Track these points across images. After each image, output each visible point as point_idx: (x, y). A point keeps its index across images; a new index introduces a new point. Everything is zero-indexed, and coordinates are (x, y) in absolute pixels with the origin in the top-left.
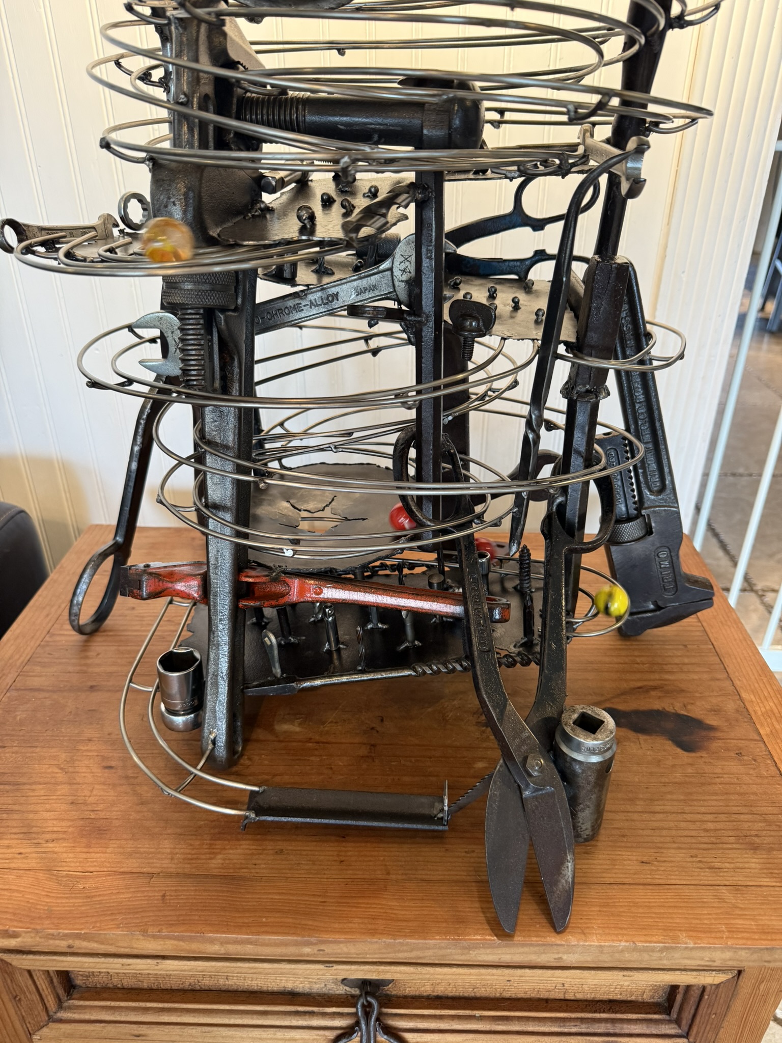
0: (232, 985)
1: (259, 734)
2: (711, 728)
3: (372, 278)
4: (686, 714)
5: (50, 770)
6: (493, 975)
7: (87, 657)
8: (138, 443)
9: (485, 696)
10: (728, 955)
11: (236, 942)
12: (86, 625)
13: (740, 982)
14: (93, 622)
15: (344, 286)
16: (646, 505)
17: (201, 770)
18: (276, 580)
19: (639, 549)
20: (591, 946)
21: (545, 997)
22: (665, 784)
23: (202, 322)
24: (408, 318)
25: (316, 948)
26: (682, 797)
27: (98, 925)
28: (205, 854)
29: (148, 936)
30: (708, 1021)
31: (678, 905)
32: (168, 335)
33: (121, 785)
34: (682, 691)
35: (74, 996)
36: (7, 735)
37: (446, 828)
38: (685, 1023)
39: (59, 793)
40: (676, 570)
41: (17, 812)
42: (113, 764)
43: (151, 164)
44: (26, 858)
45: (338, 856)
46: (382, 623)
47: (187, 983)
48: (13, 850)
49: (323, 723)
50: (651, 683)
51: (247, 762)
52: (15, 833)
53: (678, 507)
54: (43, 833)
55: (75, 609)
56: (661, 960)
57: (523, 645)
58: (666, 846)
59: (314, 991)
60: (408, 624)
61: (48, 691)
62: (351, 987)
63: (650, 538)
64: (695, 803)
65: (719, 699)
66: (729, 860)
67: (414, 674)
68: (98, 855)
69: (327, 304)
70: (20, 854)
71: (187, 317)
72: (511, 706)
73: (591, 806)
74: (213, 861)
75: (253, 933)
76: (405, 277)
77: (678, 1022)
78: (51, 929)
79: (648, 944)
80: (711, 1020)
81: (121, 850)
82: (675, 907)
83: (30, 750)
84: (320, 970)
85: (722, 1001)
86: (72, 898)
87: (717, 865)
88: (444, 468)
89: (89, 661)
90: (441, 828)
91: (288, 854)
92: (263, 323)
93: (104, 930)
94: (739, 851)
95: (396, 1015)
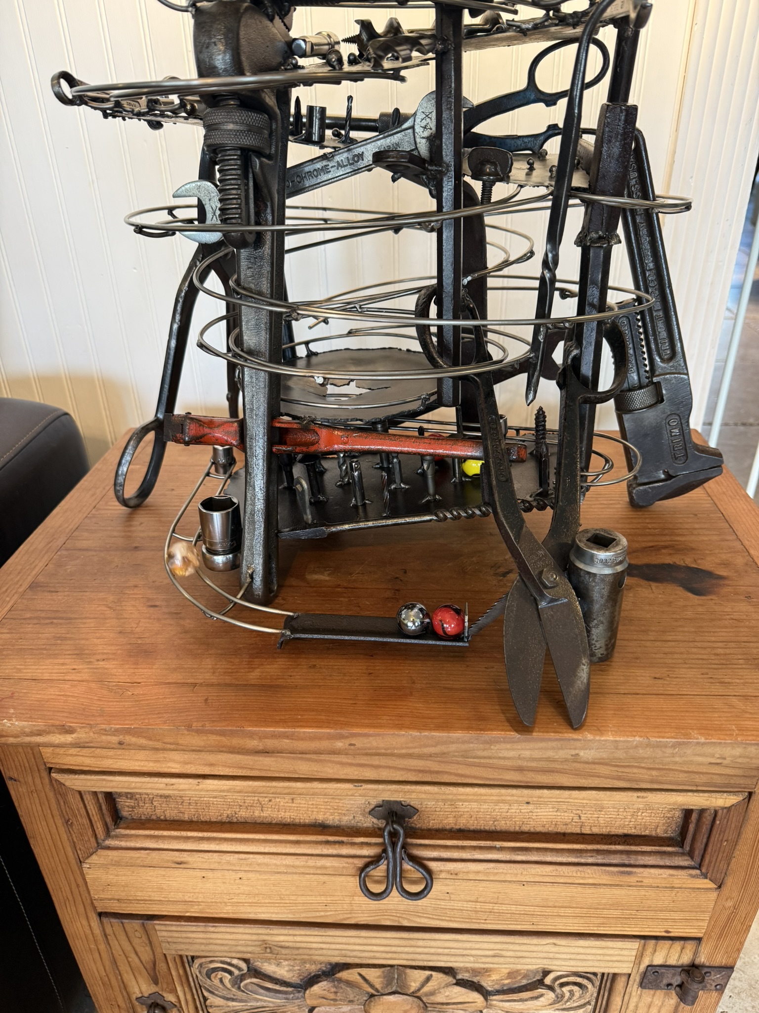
0: (266, 817)
1: (293, 581)
2: (721, 578)
3: (396, 136)
4: (696, 566)
5: (98, 609)
6: (513, 795)
7: (131, 526)
8: (177, 321)
9: (503, 519)
10: (738, 751)
11: (274, 736)
12: (130, 499)
13: (750, 806)
14: (137, 497)
15: (369, 146)
16: (657, 373)
17: (240, 599)
18: (306, 429)
19: (651, 416)
20: (606, 741)
21: (562, 831)
22: (676, 620)
23: (239, 162)
24: (430, 168)
25: (348, 742)
26: (693, 630)
27: (147, 721)
28: (245, 668)
29: (193, 731)
30: (720, 848)
31: (689, 709)
32: (206, 202)
33: (165, 619)
34: (693, 549)
35: (121, 826)
36: (58, 583)
37: (467, 645)
38: (697, 853)
39: (108, 625)
40: (686, 438)
41: (70, 639)
42: (157, 603)
43: (194, 10)
44: (79, 672)
45: (367, 669)
46: (404, 484)
47: (225, 815)
48: (68, 667)
49: (351, 574)
50: (663, 544)
51: (282, 602)
52: (69, 655)
53: (687, 374)
54: (94, 654)
55: (121, 479)
56: (673, 757)
57: (539, 494)
58: (677, 666)
59: (343, 823)
60: (429, 476)
61: (95, 551)
62: (378, 819)
63: (661, 406)
64: (706, 634)
65: (729, 555)
66: (740, 677)
67: (435, 518)
68: (146, 670)
69: (352, 164)
70: (74, 669)
71: (226, 158)
72: (527, 527)
73: (604, 621)
74: (252, 674)
75: (289, 727)
76: (426, 134)
77: (691, 854)
78: (104, 724)
79: (661, 740)
80: (722, 849)
81: (167, 667)
82: (687, 711)
83: (82, 594)
84: (350, 789)
85: (733, 826)
86: (122, 702)
87: (727, 680)
88: (463, 338)
89: (133, 529)
90: (461, 644)
91: (320, 668)
92: (293, 186)
93: (152, 725)
94: (748, 670)
95: (421, 845)
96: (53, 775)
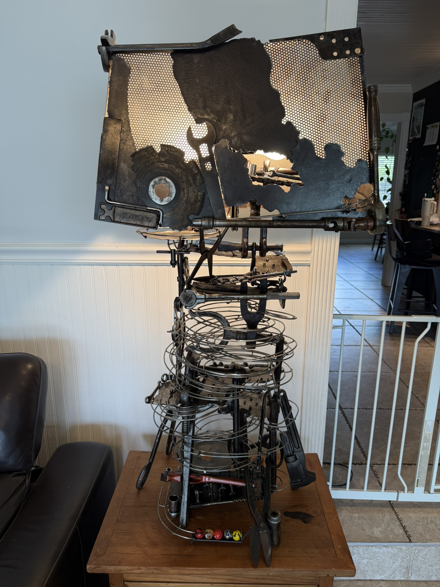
1: (192, 519)
2: (313, 517)
4: (307, 513)
5: (139, 529)
7: (140, 497)
9: (250, 508)
14: (141, 485)
16: (295, 452)
17: (180, 528)
18: (199, 476)
19: (295, 464)
20: (275, 570)
25: (211, 571)
26: (302, 535)
33: (158, 533)
34: (307, 506)
36: (125, 520)
37: (242, 542)
39: (143, 535)
40: (305, 470)
41: (134, 540)
42: (155, 527)
44: (139, 551)
46: (224, 487)
48: (135, 549)
49: (209, 516)
52: (135, 545)
53: (303, 452)
54: (141, 545)
55: (139, 482)
56: (293, 574)
57: (261, 494)
60: (232, 488)
61: (132, 507)
63: (297, 461)
66: (311, 551)
67: (233, 502)
68: (156, 550)
70: (137, 550)
72: (256, 510)
73: (277, 536)
74: (185, 551)
81: (162, 549)
82: (296, 561)
83: (133, 524)
96: (125, 583)
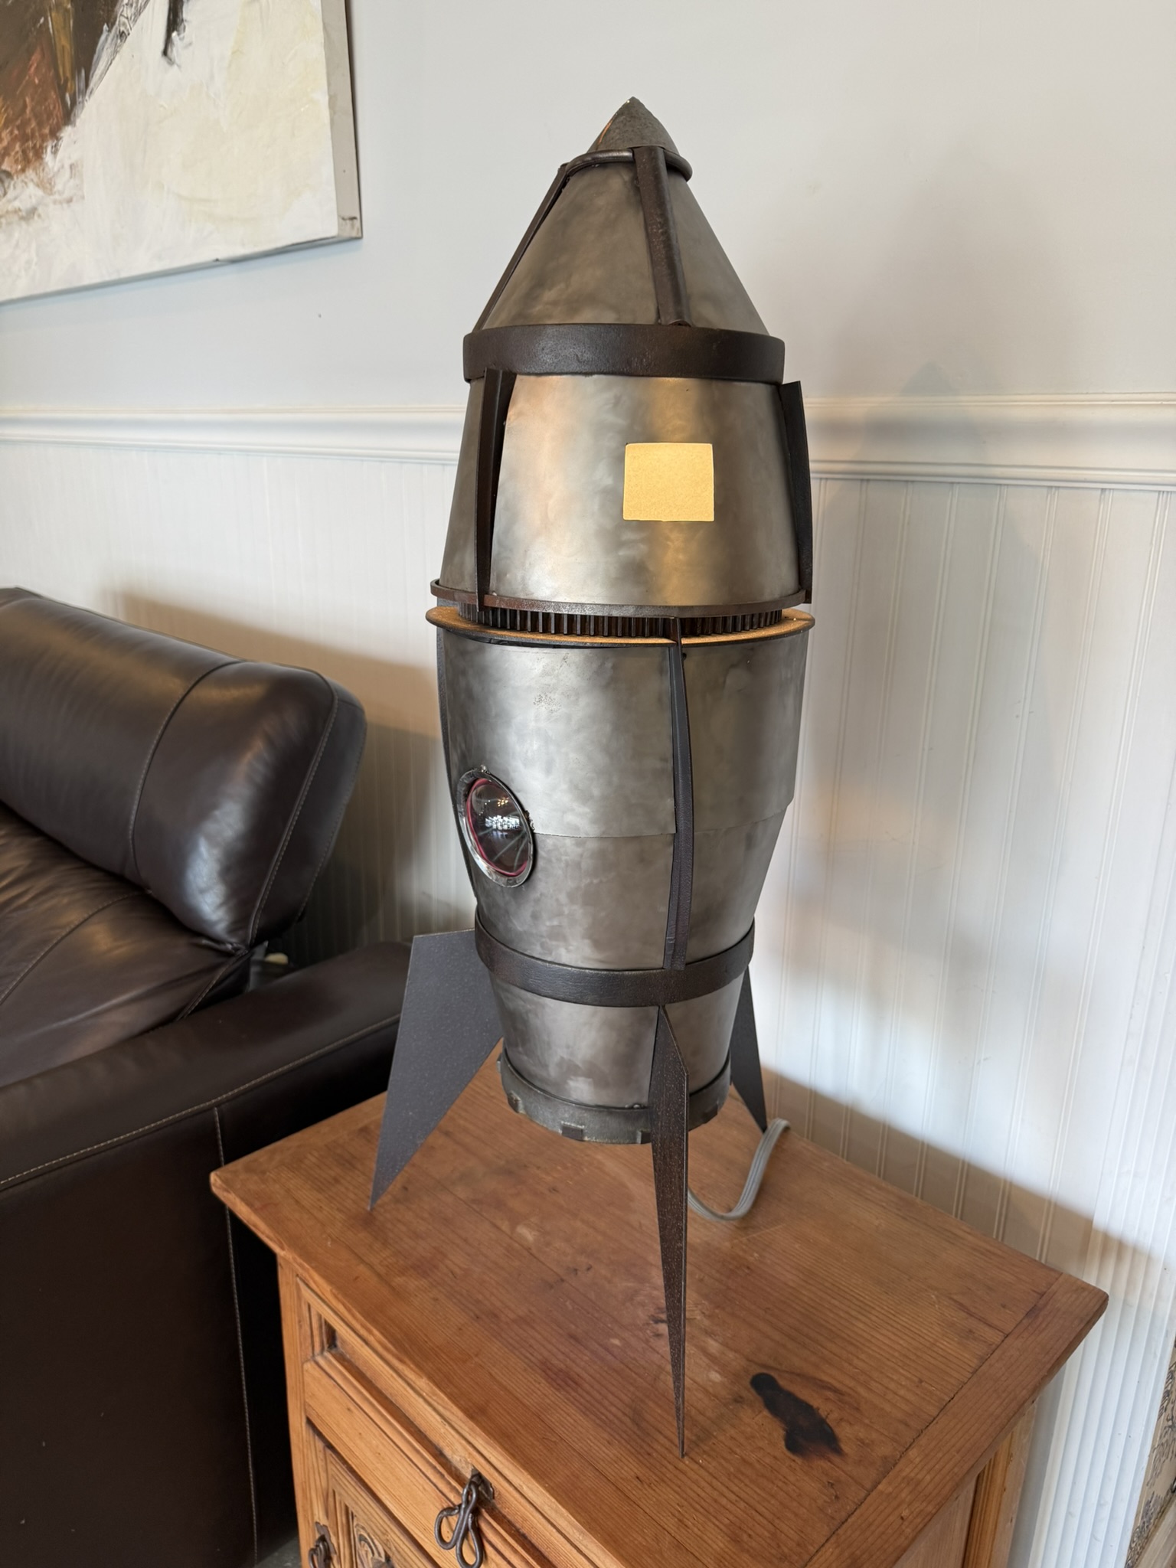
2: (838, 1451)
4: (833, 1426)
22: (732, 1453)
35: (331, 1352)
50: (838, 1386)
58: (669, 1483)
64: (736, 1481)
65: (882, 1439)
87: (689, 1523)
94: (719, 1531)
95: (490, 1524)
